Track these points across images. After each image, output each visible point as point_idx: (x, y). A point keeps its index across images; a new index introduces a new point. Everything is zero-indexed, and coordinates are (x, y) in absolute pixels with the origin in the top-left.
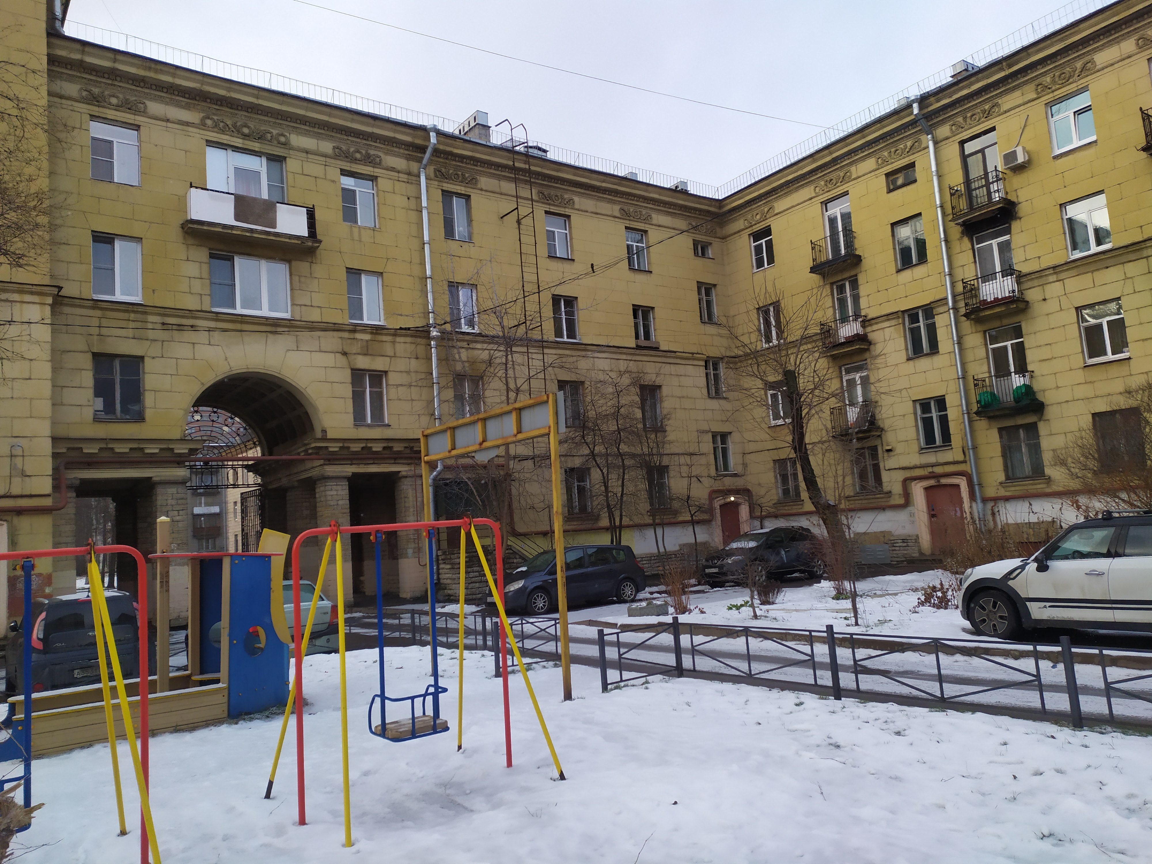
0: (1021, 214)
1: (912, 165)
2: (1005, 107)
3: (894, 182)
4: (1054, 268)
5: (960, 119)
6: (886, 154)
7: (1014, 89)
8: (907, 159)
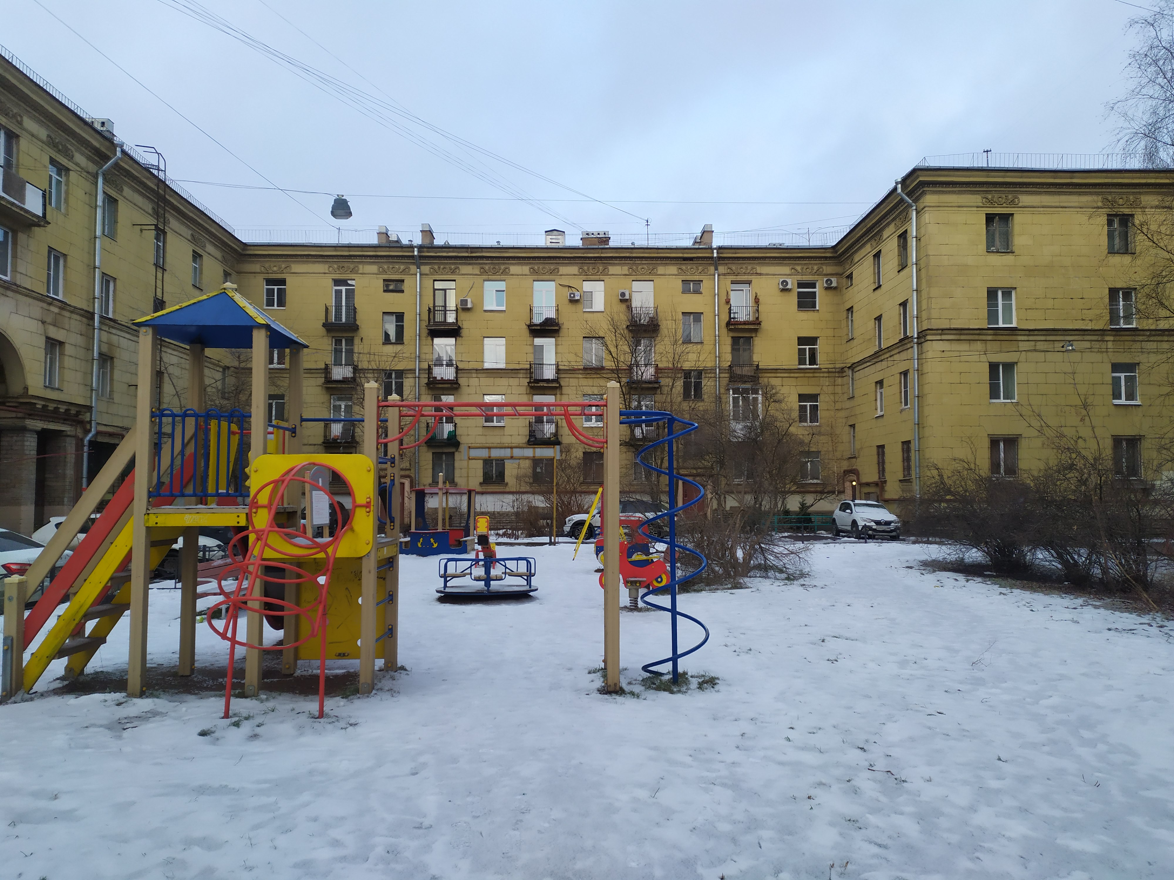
0: (462, 335)
1: (403, 281)
2: (462, 272)
3: (387, 286)
4: (477, 370)
5: (436, 267)
6: (386, 267)
7: (470, 264)
8: (400, 276)
